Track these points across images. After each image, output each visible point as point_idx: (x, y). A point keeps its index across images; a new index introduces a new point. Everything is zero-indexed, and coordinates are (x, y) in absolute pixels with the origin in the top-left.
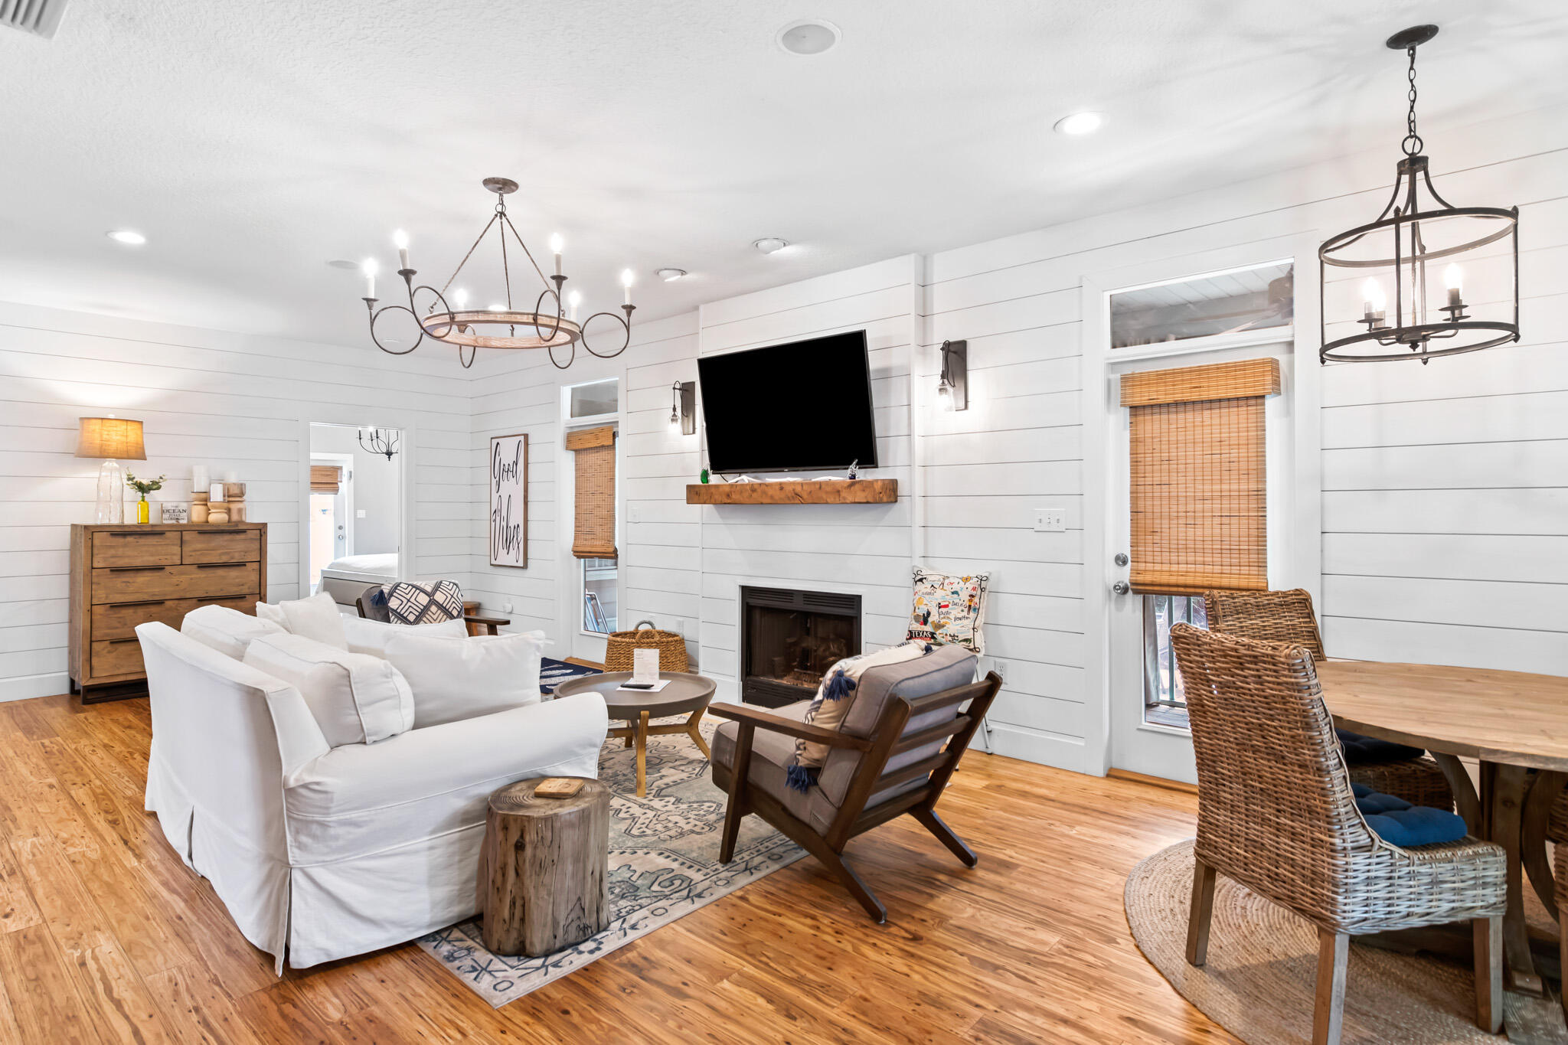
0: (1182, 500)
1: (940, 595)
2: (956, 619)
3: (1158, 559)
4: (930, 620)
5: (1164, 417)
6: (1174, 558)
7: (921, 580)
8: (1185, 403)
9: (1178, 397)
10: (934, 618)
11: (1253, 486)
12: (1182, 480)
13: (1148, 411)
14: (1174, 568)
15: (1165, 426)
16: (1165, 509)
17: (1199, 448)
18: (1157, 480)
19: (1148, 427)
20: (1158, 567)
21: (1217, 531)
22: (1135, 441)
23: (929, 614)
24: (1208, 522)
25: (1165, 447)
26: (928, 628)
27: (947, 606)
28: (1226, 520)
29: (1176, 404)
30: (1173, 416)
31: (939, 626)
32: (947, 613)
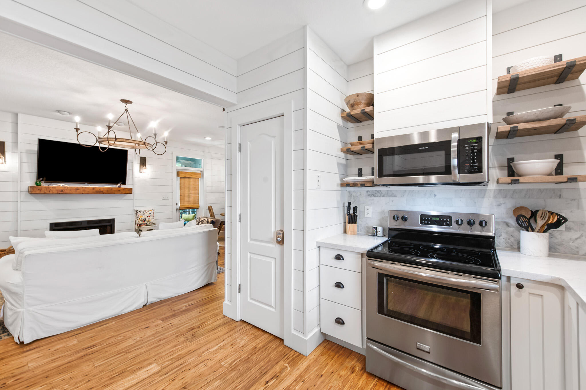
0: (188, 193)
1: (147, 215)
2: (152, 219)
3: (184, 203)
4: (146, 220)
5: (185, 179)
6: (187, 203)
7: (139, 212)
8: (190, 178)
9: (189, 177)
10: (147, 219)
11: (197, 191)
12: (188, 190)
13: (183, 178)
14: (187, 205)
15: (185, 181)
16: (185, 195)
17: (190, 185)
18: (184, 190)
19: (183, 181)
20: (184, 205)
21: (193, 198)
22: (180, 183)
23: (145, 219)
24: (191, 197)
25: (185, 184)
26: (146, 222)
27: (149, 217)
28: (194, 197)
29: (188, 178)
30: (186, 180)
31: (148, 221)
32: (150, 218)
